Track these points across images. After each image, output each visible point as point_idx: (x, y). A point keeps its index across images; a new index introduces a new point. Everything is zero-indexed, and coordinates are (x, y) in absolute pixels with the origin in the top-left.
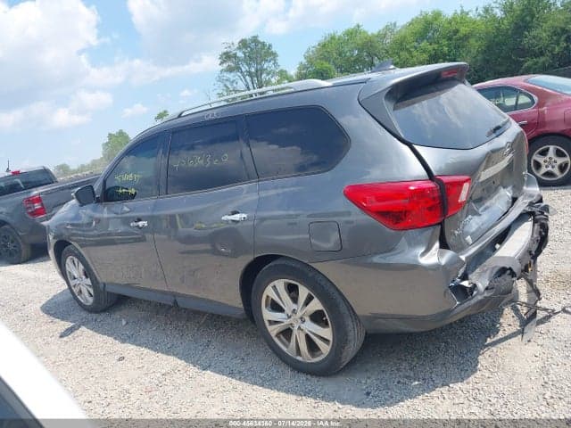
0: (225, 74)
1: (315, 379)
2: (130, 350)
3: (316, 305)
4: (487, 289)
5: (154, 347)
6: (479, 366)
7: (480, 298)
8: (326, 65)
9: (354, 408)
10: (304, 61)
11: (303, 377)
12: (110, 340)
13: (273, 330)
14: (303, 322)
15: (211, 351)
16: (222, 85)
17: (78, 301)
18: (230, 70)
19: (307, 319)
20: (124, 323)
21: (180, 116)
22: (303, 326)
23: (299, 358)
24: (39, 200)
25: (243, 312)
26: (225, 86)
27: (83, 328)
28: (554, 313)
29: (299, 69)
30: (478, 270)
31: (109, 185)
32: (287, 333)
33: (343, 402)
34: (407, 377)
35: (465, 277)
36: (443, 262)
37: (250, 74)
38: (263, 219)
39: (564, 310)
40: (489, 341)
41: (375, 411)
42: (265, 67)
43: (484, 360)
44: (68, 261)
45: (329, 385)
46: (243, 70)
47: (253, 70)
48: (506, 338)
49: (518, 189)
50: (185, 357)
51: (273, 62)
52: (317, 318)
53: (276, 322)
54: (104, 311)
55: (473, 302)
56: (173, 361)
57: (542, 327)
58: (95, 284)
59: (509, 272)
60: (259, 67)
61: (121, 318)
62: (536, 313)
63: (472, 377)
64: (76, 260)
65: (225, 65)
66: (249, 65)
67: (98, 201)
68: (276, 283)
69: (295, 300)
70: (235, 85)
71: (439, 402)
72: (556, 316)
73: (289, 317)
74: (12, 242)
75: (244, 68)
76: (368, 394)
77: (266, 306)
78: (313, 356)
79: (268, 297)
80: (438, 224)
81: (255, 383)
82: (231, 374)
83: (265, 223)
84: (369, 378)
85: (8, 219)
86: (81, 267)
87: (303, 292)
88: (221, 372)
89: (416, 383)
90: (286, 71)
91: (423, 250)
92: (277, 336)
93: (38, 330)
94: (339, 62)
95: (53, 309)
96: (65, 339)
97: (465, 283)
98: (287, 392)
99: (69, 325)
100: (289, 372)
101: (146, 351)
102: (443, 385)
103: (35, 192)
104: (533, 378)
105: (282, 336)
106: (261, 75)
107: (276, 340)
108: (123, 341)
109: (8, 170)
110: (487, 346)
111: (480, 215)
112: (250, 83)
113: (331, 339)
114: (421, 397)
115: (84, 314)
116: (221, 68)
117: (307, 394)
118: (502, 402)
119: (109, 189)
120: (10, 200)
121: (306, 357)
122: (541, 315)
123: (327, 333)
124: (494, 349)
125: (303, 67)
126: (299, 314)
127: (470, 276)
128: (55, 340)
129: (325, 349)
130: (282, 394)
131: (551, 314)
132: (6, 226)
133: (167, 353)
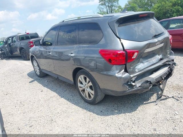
0: (100, 6)
1: (89, 105)
2: (45, 89)
3: (90, 84)
4: (140, 86)
5: (52, 89)
6: (137, 109)
7: (136, 89)
8: (135, 5)
9: (96, 115)
10: (127, 3)
11: (86, 104)
12: (41, 85)
13: (80, 89)
14: (88, 88)
15: (66, 93)
16: (99, 10)
17: (36, 73)
18: (102, 5)
19: (89, 87)
20: (46, 81)
21: (63, 22)
22: (87, 89)
23: (86, 98)
24: (32, 43)
25: (73, 83)
26: (100, 10)
27: (36, 81)
28: (169, 97)
29: (125, 6)
30: (140, 80)
31: (44, 41)
32: (84, 90)
33: (93, 113)
34: (115, 109)
35: (134, 82)
36: (124, 76)
37: (109, 6)
38: (86, 57)
39: (173, 97)
40: (145, 103)
41: (101, 117)
42: (114, 4)
43: (140, 108)
44: (34, 61)
45: (92, 107)
46: (107, 5)
47: (110, 5)
48: (150, 103)
49: (165, 56)
50: (59, 93)
51: (117, 3)
52: (91, 87)
53: (81, 87)
54: (42, 77)
55: (133, 90)
56: (54, 94)
57: (163, 101)
58: (40, 69)
59: (149, 82)
60: (112, 4)
61: (46, 80)
62: (161, 96)
63: (134, 112)
64: (35, 61)
65: (101, 3)
66: (109, 3)
67: (41, 45)
68: (81, 76)
69: (86, 82)
70: (103, 10)
71: (120, 117)
72: (169, 99)
73: (84, 86)
74: (25, 54)
75: (107, 4)
76: (101, 112)
77: (79, 82)
78: (90, 98)
79: (79, 80)
80: (125, 64)
81: (73, 103)
82: (68, 100)
83: (86, 58)
84: (104, 107)
85: (24, 47)
86: (37, 64)
87: (88, 80)
88: (66, 99)
89: (117, 111)
90: (121, 6)
91: (118, 72)
92: (81, 91)
93: (25, 80)
94: (139, 4)
95: (30, 75)
96: (30, 83)
97: (133, 84)
98: (80, 107)
99: (33, 80)
100: (83, 102)
101: (49, 90)
102: (124, 113)
103: (32, 40)
104: (151, 116)
105: (83, 91)
106: (112, 7)
107: (81, 92)
108: (44, 86)
109: (26, 33)
110: (143, 104)
111: (144, 63)
112: (108, 9)
113: (94, 94)
114: (116, 115)
115: (37, 77)
116: (99, 4)
117: (85, 109)
118: (138, 120)
119: (45, 42)
120: (24, 42)
121: (87, 98)
122: (163, 97)
123: (93, 92)
124: (145, 105)
125: (126, 5)
126: (86, 86)
127: (136, 82)
128: (28, 84)
129: (92, 97)
130: (79, 108)
131: (167, 98)
132: (24, 49)
133: (54, 91)
